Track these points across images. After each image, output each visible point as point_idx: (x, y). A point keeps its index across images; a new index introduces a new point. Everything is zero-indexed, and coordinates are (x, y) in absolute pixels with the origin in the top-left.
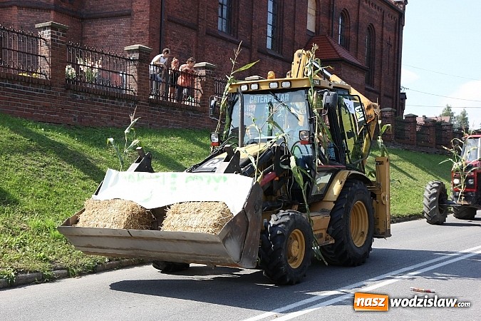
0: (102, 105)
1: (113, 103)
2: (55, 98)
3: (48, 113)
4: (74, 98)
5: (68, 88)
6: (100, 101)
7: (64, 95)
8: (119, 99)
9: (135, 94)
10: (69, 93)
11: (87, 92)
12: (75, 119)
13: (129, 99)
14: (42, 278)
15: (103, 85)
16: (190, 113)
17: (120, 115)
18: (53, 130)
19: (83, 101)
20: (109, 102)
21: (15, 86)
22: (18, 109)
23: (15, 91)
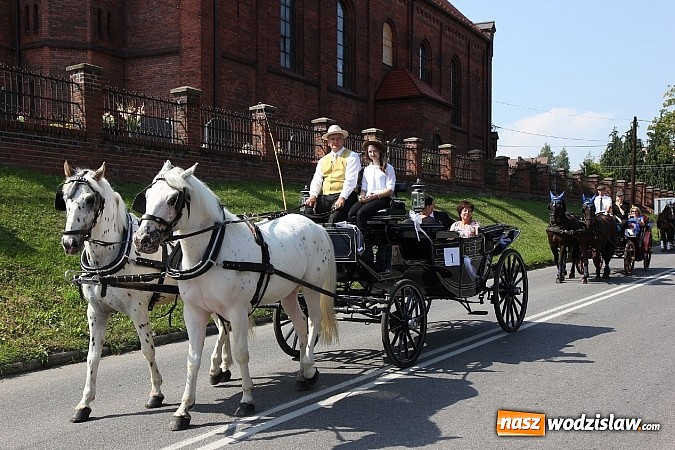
0: (145, 157)
1: (159, 154)
2: (91, 150)
4: (113, 151)
5: (106, 139)
6: (143, 152)
7: (102, 147)
8: (166, 149)
9: (184, 143)
10: (107, 144)
11: (128, 142)
12: (115, 175)
13: (177, 148)
15: (146, 134)
16: (250, 163)
19: (123, 153)
20: (154, 153)
21: (45, 139)
22: (48, 165)
23: (45, 145)
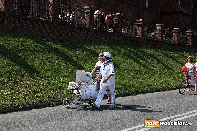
0: (74, 32)
1: (79, 31)
2: (54, 29)
3: (51, 35)
4: (62, 29)
5: (60, 25)
6: (73, 30)
7: (58, 27)
8: (81, 29)
9: (88, 27)
10: (60, 27)
11: (68, 26)
12: (62, 38)
13: (85, 29)
14: (49, 105)
15: (74, 23)
16: (112, 36)
17: (81, 36)
18: (54, 42)
19: (66, 30)
20: (77, 31)
21: (38, 24)
22: (39, 33)
23: (38, 26)
